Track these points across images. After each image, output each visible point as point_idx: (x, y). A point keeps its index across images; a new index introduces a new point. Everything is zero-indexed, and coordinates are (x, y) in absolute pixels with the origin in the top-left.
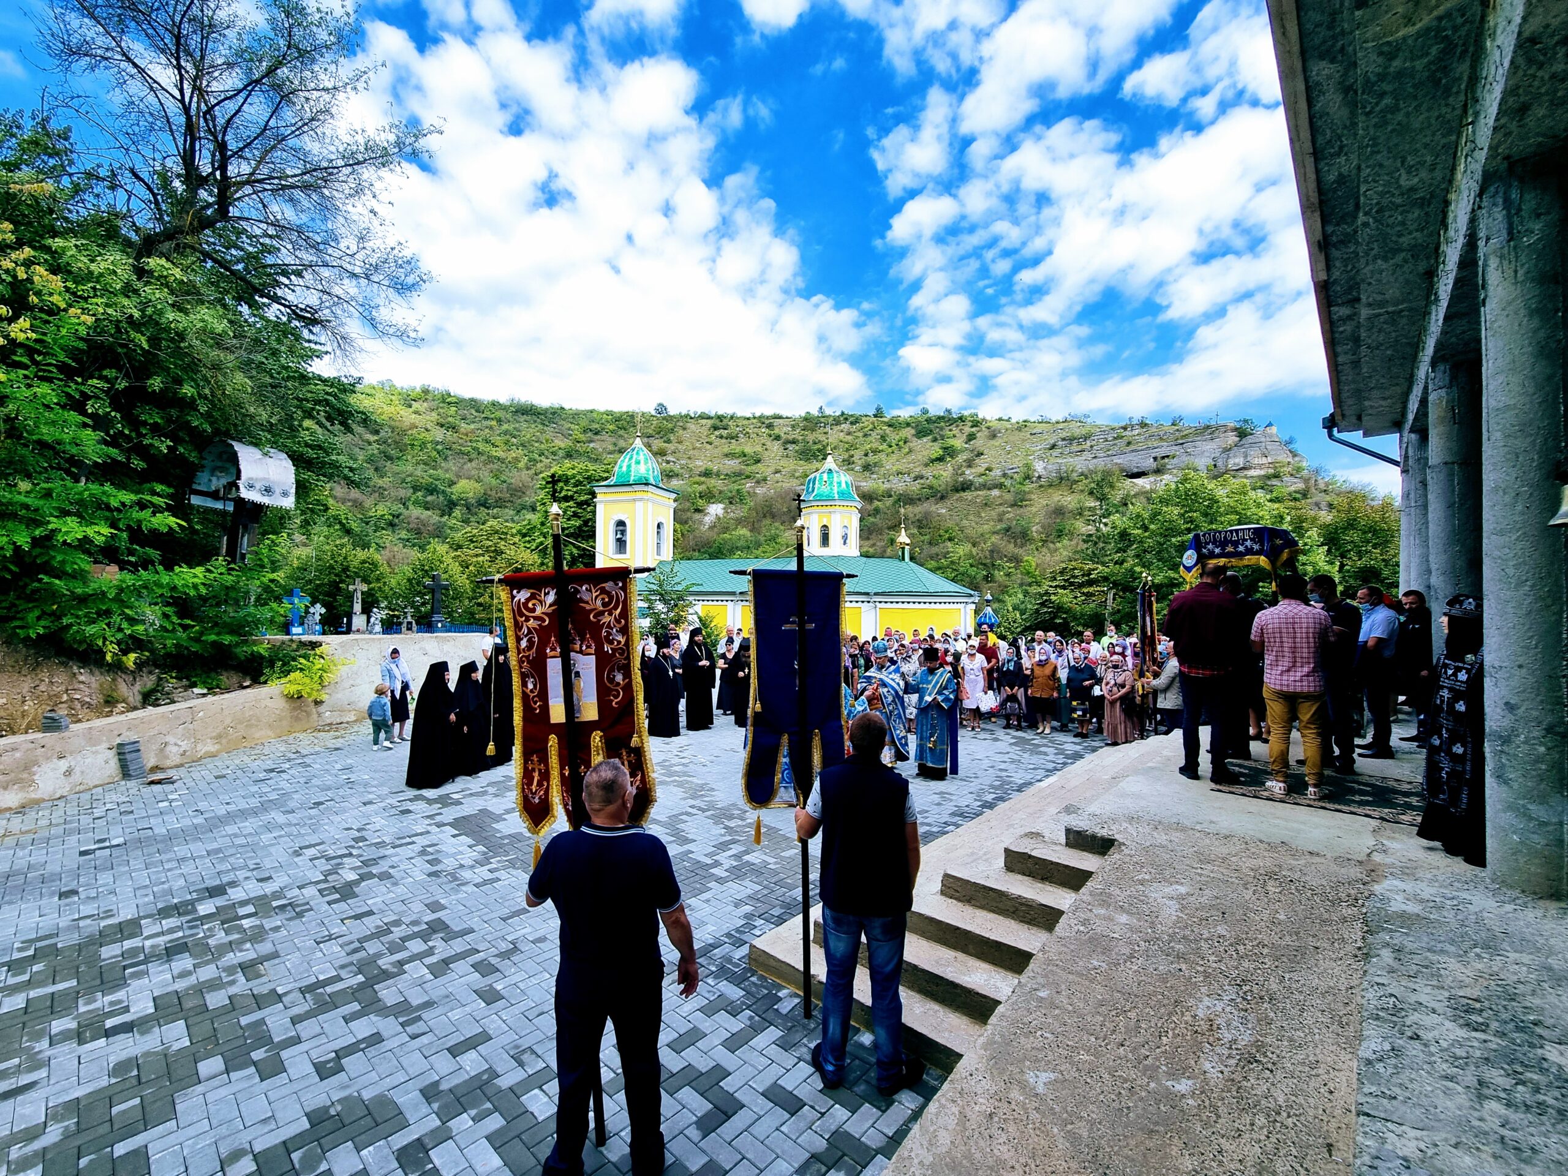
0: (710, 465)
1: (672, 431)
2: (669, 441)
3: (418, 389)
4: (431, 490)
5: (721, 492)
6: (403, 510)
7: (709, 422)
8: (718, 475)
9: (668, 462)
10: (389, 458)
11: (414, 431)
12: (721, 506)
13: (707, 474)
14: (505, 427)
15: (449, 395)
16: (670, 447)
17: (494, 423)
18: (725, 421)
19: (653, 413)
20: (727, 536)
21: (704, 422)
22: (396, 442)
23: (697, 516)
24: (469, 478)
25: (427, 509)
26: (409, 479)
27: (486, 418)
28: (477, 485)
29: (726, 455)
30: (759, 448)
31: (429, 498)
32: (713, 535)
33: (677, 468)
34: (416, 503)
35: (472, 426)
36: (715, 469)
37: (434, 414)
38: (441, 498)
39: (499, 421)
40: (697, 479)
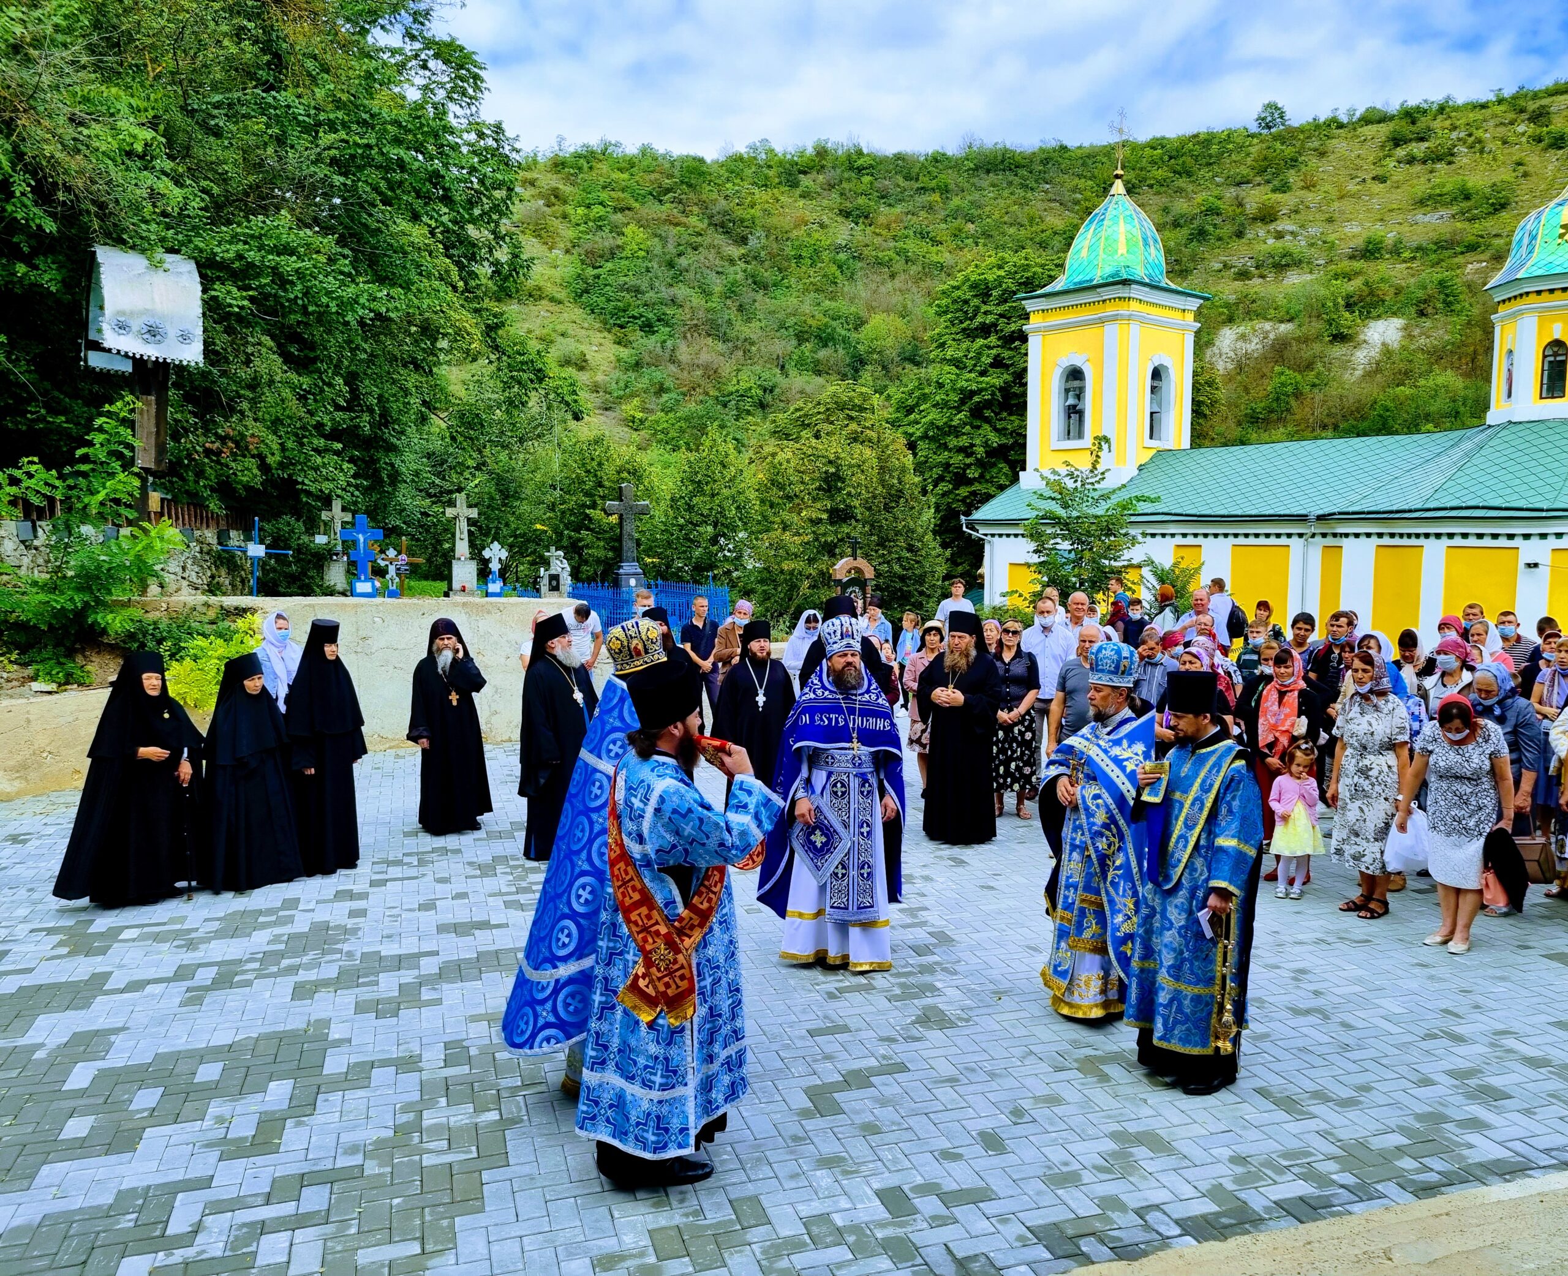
0: (1378, 230)
1: (1293, 162)
2: (1284, 188)
3: (810, 151)
4: (825, 339)
5: (1398, 291)
6: (779, 379)
7: (1383, 130)
8: (1396, 251)
9: (1279, 236)
10: (760, 285)
11: (801, 232)
12: (1397, 322)
13: (1370, 251)
14: (956, 201)
15: (860, 153)
16: (1287, 200)
17: (936, 197)
18: (1423, 122)
19: (1254, 128)
20: (1404, 391)
21: (1369, 130)
22: (772, 256)
23: (1338, 351)
24: (887, 311)
25: (818, 373)
26: (790, 322)
27: (923, 190)
28: (899, 323)
29: (1421, 203)
30: (1505, 175)
31: (823, 354)
32: (1371, 391)
33: (1298, 246)
34: (801, 364)
35: (898, 209)
36: (1390, 238)
37: (835, 195)
38: (841, 352)
39: (945, 190)
40: (1346, 265)
